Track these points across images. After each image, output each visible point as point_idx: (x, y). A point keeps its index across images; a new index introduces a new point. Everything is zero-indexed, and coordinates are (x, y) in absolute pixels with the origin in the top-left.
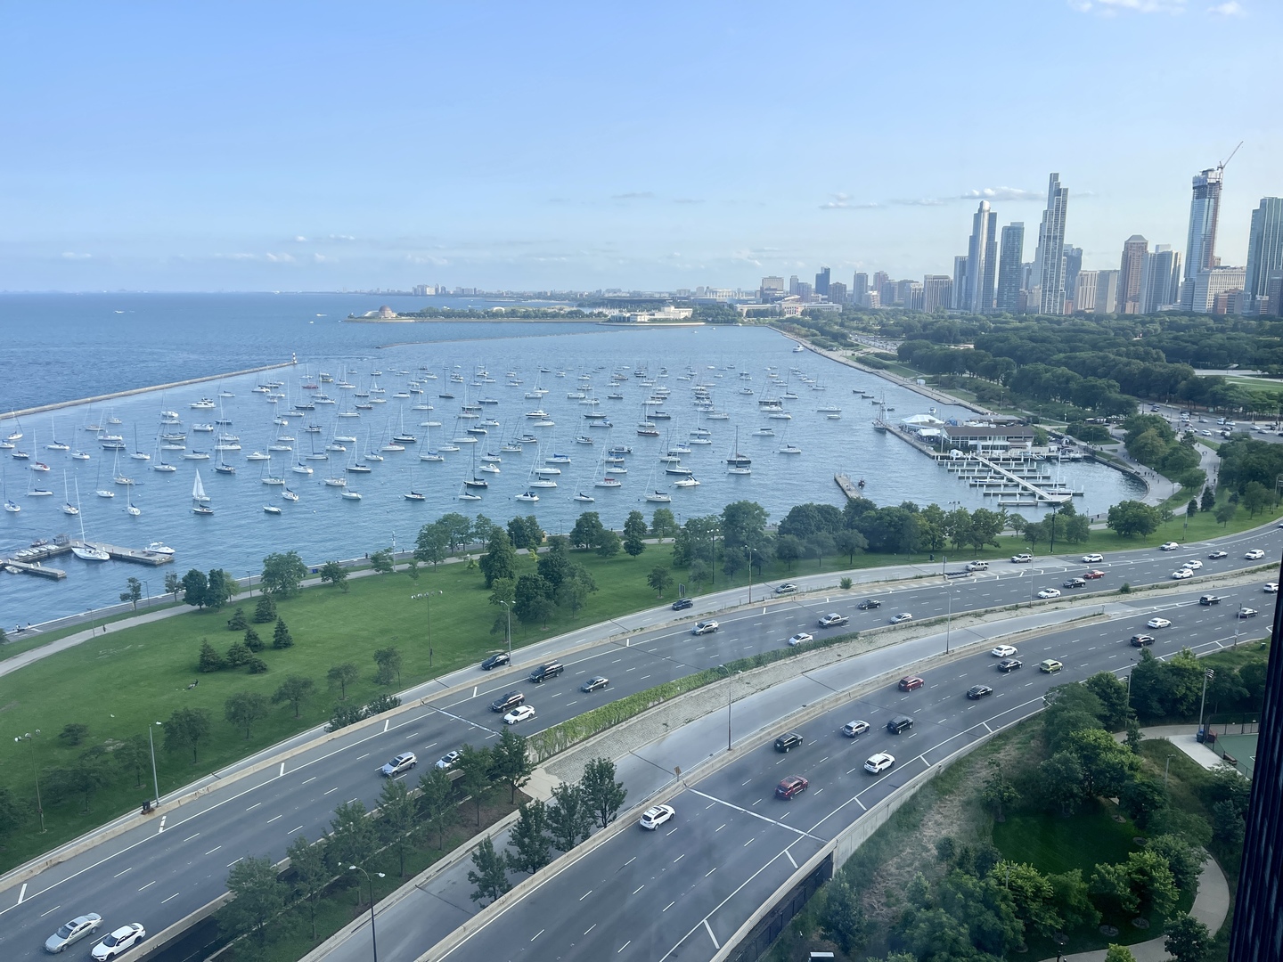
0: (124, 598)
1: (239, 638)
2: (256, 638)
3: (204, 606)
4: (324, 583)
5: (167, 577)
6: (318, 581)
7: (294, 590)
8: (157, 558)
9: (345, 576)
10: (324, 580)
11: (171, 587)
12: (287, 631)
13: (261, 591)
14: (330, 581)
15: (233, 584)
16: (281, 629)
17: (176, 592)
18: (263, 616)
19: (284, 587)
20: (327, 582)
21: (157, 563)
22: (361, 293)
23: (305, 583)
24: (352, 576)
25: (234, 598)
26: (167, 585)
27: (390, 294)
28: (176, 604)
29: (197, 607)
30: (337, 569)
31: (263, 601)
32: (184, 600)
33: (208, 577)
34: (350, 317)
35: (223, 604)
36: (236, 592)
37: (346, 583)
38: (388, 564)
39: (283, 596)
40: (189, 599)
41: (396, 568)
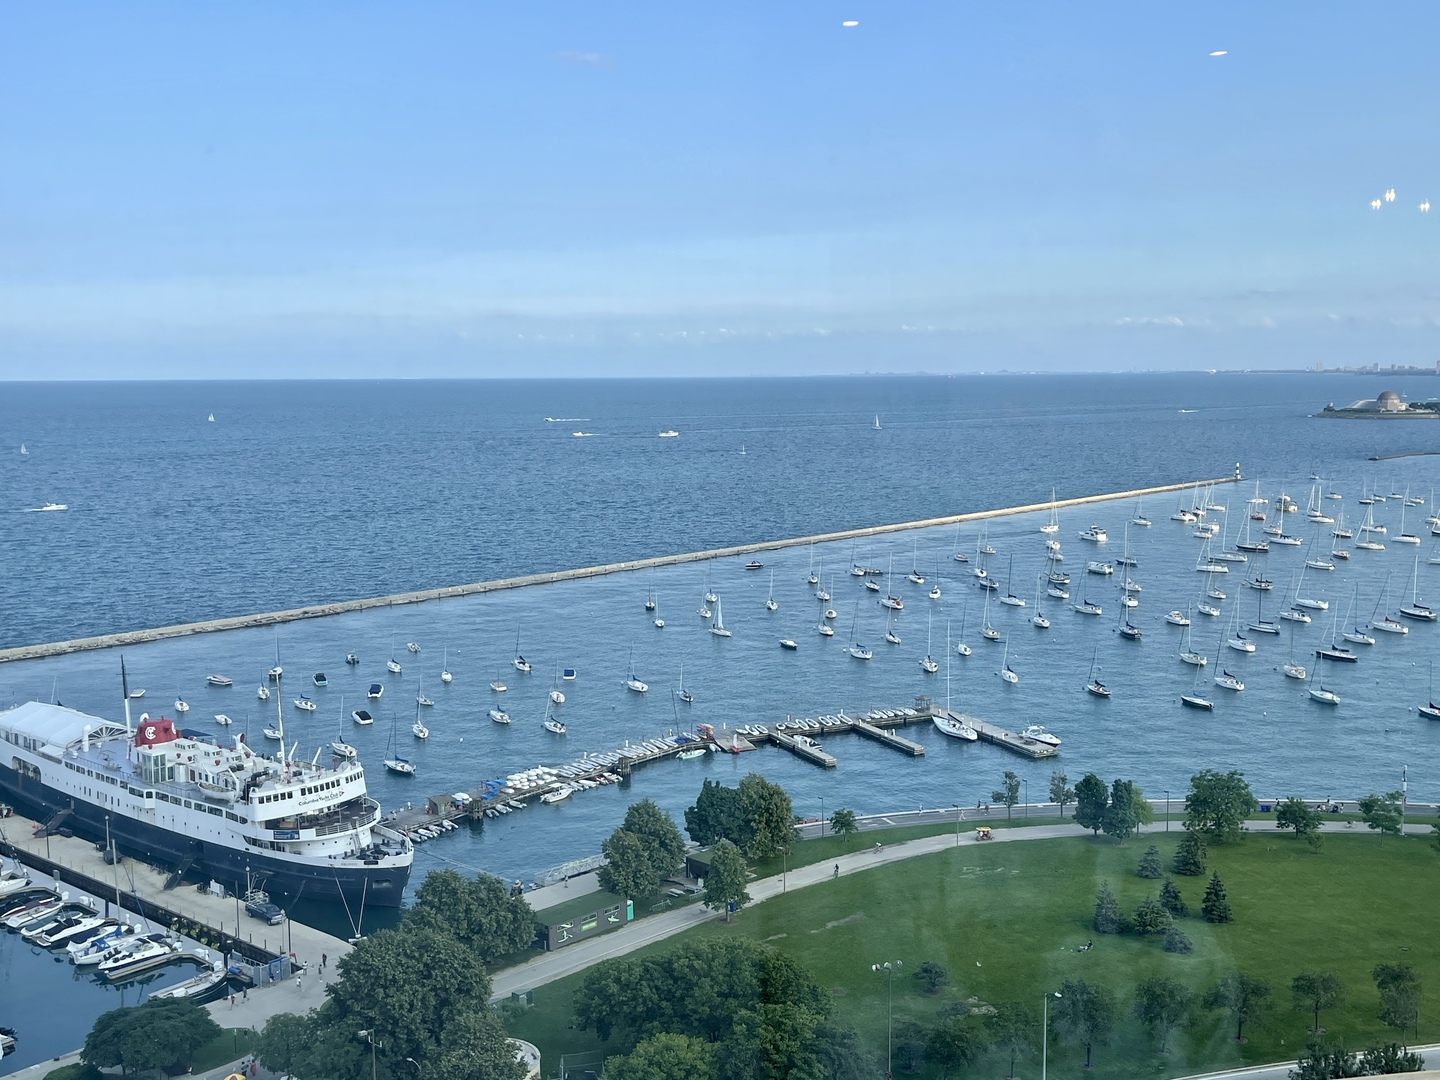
0: (997, 798)
1: (1152, 892)
2: (1176, 897)
3: (1100, 832)
4: (1280, 830)
5: (1054, 779)
6: (1271, 825)
7: (1233, 833)
8: (1037, 748)
9: (1315, 827)
10: (1280, 825)
11: (1059, 795)
12: (1224, 896)
13: (1184, 824)
14: (1291, 829)
15: (1144, 806)
16: (1215, 893)
17: (1063, 803)
18: (1187, 866)
19: (1218, 825)
20: (1285, 830)
21: (1036, 756)
22: (1345, 372)
23: (1251, 825)
24: (1328, 827)
25: (1142, 828)
26: (1052, 791)
27: (1394, 373)
28: (1061, 820)
29: (1091, 831)
30: (1305, 812)
31: (1189, 841)
32: (1074, 817)
33: (1111, 790)
34: (1328, 409)
35: (1128, 834)
36: (1147, 820)
37: (1318, 837)
38: (1391, 819)
39: (1216, 839)
40: (1081, 818)
41: (1406, 828)
